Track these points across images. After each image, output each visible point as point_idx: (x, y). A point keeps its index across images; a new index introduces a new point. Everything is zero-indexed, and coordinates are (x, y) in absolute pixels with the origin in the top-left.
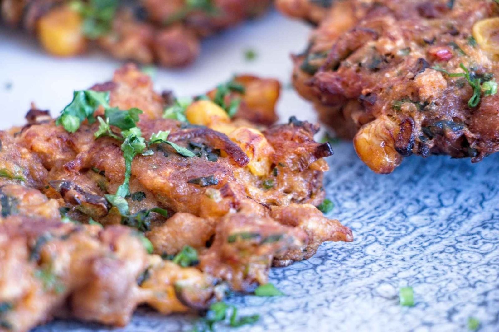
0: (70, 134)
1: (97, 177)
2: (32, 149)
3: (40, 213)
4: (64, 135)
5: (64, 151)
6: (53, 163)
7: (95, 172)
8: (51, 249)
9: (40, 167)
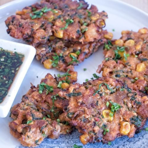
0: (40, 94)
1: (47, 104)
2: (34, 99)
3: (39, 117)
4: (40, 95)
5: (40, 98)
6: (38, 101)
7: (47, 102)
8: (44, 130)
9: (36, 102)
